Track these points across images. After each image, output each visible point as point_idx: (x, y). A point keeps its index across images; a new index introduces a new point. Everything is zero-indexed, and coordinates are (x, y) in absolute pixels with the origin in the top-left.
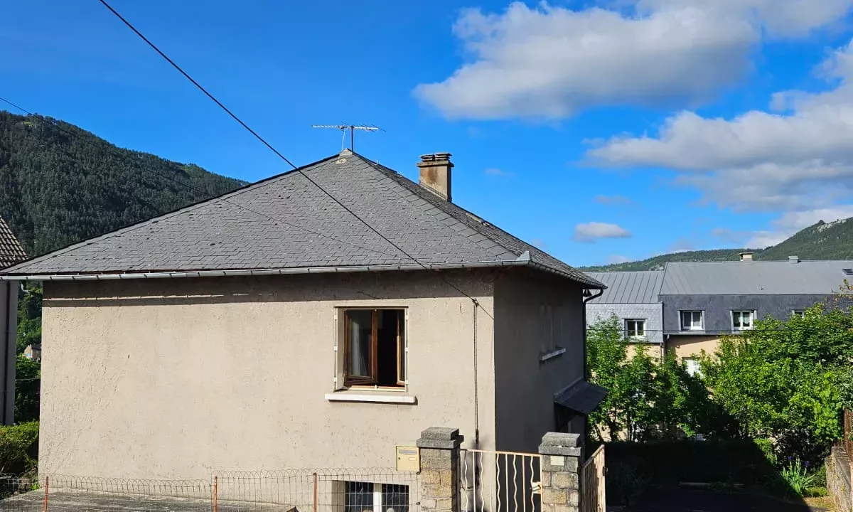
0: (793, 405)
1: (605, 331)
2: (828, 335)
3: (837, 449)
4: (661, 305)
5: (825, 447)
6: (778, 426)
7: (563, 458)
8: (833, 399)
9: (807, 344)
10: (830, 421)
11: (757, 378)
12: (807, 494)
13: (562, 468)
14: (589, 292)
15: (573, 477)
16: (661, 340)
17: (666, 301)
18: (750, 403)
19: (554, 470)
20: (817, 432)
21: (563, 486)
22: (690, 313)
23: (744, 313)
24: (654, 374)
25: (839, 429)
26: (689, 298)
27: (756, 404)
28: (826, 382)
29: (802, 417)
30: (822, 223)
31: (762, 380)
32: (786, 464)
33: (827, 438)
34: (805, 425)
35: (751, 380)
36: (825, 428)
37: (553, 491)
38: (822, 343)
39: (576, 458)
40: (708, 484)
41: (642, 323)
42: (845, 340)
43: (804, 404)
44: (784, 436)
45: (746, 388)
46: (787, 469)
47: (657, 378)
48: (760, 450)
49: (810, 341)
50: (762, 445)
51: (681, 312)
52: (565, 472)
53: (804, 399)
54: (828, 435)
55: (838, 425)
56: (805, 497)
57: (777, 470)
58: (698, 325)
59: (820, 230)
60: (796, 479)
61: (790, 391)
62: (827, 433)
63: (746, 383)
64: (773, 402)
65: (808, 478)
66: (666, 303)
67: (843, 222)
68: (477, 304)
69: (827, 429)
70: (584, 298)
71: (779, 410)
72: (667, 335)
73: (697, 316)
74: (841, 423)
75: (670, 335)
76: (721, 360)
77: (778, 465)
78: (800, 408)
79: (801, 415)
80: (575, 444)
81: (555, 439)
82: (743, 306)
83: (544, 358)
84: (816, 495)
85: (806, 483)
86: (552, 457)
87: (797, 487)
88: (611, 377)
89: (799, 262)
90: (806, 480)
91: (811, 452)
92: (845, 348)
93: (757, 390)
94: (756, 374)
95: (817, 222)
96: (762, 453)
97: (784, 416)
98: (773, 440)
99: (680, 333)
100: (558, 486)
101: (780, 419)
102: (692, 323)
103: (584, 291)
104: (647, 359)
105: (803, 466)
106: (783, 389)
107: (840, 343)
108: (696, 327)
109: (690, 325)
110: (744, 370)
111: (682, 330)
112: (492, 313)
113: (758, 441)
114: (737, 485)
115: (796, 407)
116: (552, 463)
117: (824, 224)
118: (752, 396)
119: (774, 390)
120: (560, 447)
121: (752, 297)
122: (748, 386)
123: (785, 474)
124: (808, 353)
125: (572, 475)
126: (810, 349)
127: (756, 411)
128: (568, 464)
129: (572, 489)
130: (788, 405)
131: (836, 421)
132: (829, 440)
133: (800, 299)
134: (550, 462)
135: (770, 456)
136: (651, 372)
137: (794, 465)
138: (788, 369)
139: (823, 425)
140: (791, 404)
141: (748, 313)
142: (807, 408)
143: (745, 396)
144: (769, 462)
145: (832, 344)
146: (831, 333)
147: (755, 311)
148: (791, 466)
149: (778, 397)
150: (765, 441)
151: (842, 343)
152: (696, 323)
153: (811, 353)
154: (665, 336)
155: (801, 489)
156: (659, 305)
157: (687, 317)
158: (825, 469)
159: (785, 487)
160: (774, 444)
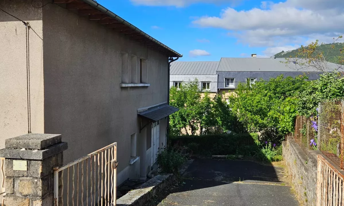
0: (270, 116)
1: (191, 86)
2: (285, 87)
3: (290, 138)
4: (217, 75)
5: (282, 137)
6: (262, 127)
7: (25, 162)
8: (291, 111)
9: (277, 91)
10: (287, 124)
11: (253, 103)
12: (273, 160)
13: (25, 174)
14: (172, 58)
15: (36, 183)
16: (216, 91)
17: (219, 74)
18: (249, 115)
19: (16, 175)
20: (280, 129)
21: (26, 192)
22: (229, 79)
23: (251, 80)
24: (212, 105)
25: (292, 127)
26: (229, 72)
27: (252, 116)
28: (287, 103)
29: (273, 122)
30: (283, 52)
31: (255, 104)
32: (264, 145)
33: (285, 132)
34: (275, 126)
35: (250, 104)
36: (284, 127)
37: (16, 198)
38: (283, 90)
39: (40, 162)
40: (226, 156)
41: (209, 83)
42: (293, 89)
43: (275, 116)
44: (264, 132)
45: (248, 108)
46: (265, 148)
47: (213, 107)
48: (253, 139)
49: (278, 89)
50: (254, 136)
51: (226, 78)
52: (28, 178)
53: (275, 113)
54: (285, 131)
55: (292, 125)
56: (272, 161)
57: (260, 148)
58: (233, 85)
59: (282, 55)
60: (268, 153)
61: (268, 110)
62: (285, 129)
63: (248, 105)
64: (260, 115)
65: (274, 152)
66: (219, 75)
67: (291, 51)
68: (29, 27)
69: (285, 128)
70: (169, 61)
71: (263, 119)
72: (219, 89)
73: (232, 80)
74: (294, 125)
75: (220, 89)
76: (238, 96)
77: (261, 146)
78: (273, 118)
79: (273, 121)
80: (39, 147)
81: (18, 141)
82: (251, 76)
83: (124, 85)
84: (278, 160)
85: (273, 155)
86: (14, 161)
87: (269, 157)
88: (192, 106)
89: (275, 58)
90: (273, 153)
91: (276, 139)
92: (292, 93)
93: (253, 109)
94: (253, 101)
95: (281, 51)
96: (253, 140)
97: (265, 122)
98: (259, 134)
99: (225, 88)
100: (21, 193)
101: (263, 123)
102: (230, 84)
103: (169, 58)
104: (209, 98)
105: (272, 146)
106: (265, 108)
107: (290, 90)
108: (231, 86)
109: (229, 85)
110: (247, 99)
111: (225, 87)
112: (41, 35)
113: (252, 134)
114: (240, 156)
115: (271, 117)
116: (15, 168)
117: (284, 52)
118: (250, 112)
119: (261, 109)
120: (24, 149)
121: (255, 72)
122: (249, 107)
123: (264, 150)
124: (277, 94)
125: (36, 180)
126: (278, 93)
127: (252, 119)
128: (32, 168)
129: (35, 196)
130: (267, 116)
131: (291, 123)
132: (285, 133)
133: (275, 74)
134: (12, 167)
135: (257, 142)
136: (210, 104)
137: (268, 145)
138: (268, 99)
139: (283, 126)
140: (268, 116)
141: (253, 80)
142: (276, 118)
143: (247, 112)
144: (256, 144)
145: (287, 91)
146: (287, 86)
147: (256, 79)
148: (267, 147)
149: (262, 113)
150: (255, 134)
151: (291, 91)
152: (232, 83)
153: (278, 94)
154: (218, 89)
155: (271, 158)
156: (216, 75)
157: (228, 81)
158: (282, 147)
159: (263, 157)
160: (259, 135)
